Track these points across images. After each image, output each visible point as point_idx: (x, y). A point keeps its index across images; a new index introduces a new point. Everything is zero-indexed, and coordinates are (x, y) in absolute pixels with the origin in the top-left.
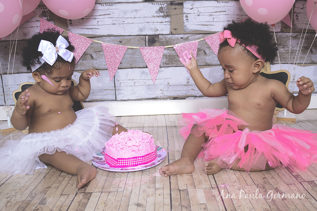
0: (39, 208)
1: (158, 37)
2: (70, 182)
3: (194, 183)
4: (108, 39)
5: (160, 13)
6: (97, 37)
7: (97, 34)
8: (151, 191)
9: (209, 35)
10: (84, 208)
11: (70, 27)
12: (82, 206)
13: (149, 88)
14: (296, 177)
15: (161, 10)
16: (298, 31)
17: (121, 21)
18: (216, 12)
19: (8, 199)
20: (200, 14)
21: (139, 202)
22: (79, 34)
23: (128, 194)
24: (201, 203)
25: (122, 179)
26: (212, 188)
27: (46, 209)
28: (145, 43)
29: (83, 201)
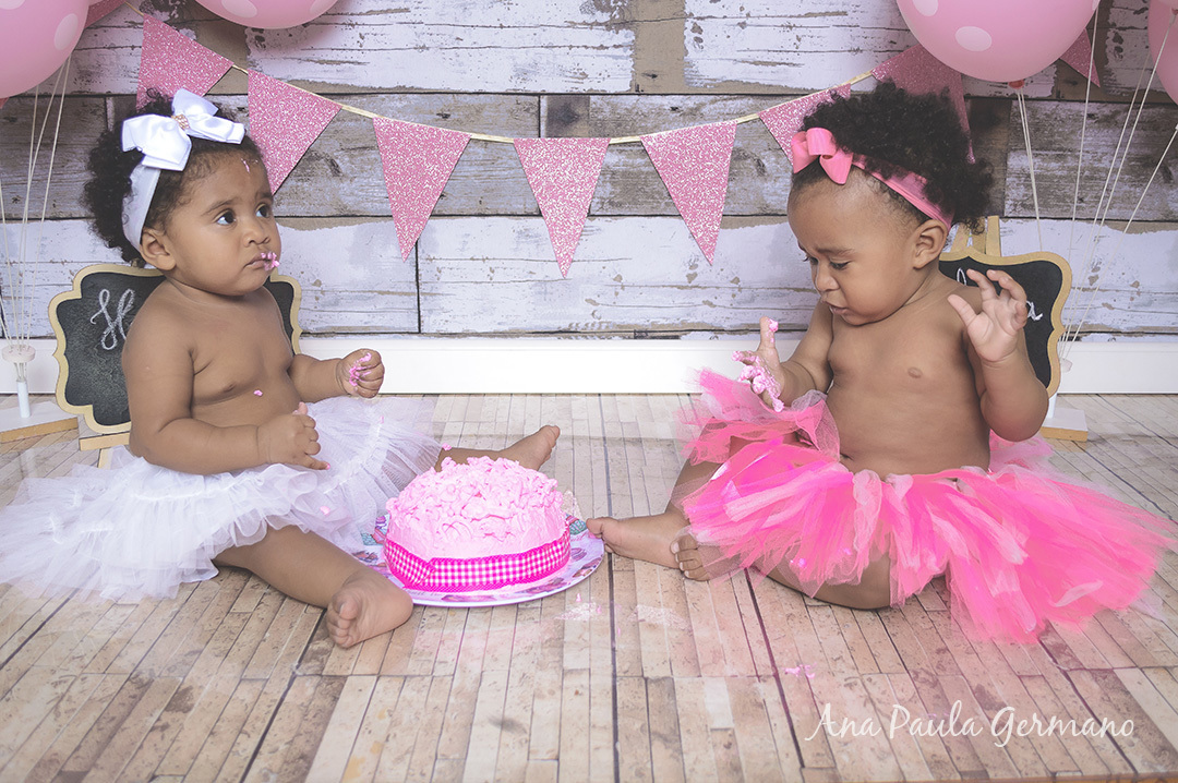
0: (170, 723)
1: (587, 103)
2: (267, 635)
3: (696, 658)
4: (399, 105)
5: (598, 13)
6: (356, 94)
7: (357, 83)
8: (548, 678)
9: (778, 100)
10: (321, 728)
11: (255, 55)
12: (316, 720)
13: (545, 293)
14: (1054, 652)
16: (1113, 97)
17: (447, 37)
18: (808, 15)
19: (60, 690)
20: (748, 21)
21: (507, 714)
22: (289, 82)
23: (469, 686)
24: (716, 726)
25: (446, 632)
26: (756, 679)
27: (192, 727)
28: (536, 123)
29: (318, 702)
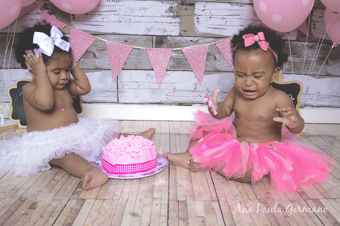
0: (29, 213)
1: (167, 39)
2: (63, 186)
3: (194, 195)
4: (113, 38)
5: (170, 13)
6: (101, 34)
7: (101, 31)
8: (148, 200)
9: (220, 39)
10: (76, 215)
11: (72, 23)
12: (75, 213)
13: (154, 92)
14: (301, 194)
15: (171, 9)
16: (314, 41)
17: (127, 19)
18: (229, 15)
20: (212, 17)
21: (134, 211)
22: (82, 30)
23: (124, 202)
24: (199, 215)
25: (118, 186)
26: (212, 201)
27: (36, 214)
28: (152, 44)
29: (76, 207)
